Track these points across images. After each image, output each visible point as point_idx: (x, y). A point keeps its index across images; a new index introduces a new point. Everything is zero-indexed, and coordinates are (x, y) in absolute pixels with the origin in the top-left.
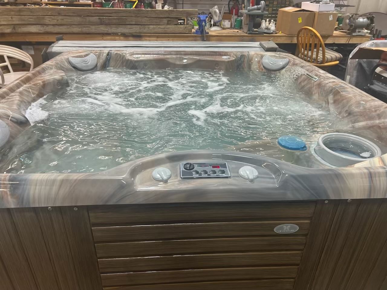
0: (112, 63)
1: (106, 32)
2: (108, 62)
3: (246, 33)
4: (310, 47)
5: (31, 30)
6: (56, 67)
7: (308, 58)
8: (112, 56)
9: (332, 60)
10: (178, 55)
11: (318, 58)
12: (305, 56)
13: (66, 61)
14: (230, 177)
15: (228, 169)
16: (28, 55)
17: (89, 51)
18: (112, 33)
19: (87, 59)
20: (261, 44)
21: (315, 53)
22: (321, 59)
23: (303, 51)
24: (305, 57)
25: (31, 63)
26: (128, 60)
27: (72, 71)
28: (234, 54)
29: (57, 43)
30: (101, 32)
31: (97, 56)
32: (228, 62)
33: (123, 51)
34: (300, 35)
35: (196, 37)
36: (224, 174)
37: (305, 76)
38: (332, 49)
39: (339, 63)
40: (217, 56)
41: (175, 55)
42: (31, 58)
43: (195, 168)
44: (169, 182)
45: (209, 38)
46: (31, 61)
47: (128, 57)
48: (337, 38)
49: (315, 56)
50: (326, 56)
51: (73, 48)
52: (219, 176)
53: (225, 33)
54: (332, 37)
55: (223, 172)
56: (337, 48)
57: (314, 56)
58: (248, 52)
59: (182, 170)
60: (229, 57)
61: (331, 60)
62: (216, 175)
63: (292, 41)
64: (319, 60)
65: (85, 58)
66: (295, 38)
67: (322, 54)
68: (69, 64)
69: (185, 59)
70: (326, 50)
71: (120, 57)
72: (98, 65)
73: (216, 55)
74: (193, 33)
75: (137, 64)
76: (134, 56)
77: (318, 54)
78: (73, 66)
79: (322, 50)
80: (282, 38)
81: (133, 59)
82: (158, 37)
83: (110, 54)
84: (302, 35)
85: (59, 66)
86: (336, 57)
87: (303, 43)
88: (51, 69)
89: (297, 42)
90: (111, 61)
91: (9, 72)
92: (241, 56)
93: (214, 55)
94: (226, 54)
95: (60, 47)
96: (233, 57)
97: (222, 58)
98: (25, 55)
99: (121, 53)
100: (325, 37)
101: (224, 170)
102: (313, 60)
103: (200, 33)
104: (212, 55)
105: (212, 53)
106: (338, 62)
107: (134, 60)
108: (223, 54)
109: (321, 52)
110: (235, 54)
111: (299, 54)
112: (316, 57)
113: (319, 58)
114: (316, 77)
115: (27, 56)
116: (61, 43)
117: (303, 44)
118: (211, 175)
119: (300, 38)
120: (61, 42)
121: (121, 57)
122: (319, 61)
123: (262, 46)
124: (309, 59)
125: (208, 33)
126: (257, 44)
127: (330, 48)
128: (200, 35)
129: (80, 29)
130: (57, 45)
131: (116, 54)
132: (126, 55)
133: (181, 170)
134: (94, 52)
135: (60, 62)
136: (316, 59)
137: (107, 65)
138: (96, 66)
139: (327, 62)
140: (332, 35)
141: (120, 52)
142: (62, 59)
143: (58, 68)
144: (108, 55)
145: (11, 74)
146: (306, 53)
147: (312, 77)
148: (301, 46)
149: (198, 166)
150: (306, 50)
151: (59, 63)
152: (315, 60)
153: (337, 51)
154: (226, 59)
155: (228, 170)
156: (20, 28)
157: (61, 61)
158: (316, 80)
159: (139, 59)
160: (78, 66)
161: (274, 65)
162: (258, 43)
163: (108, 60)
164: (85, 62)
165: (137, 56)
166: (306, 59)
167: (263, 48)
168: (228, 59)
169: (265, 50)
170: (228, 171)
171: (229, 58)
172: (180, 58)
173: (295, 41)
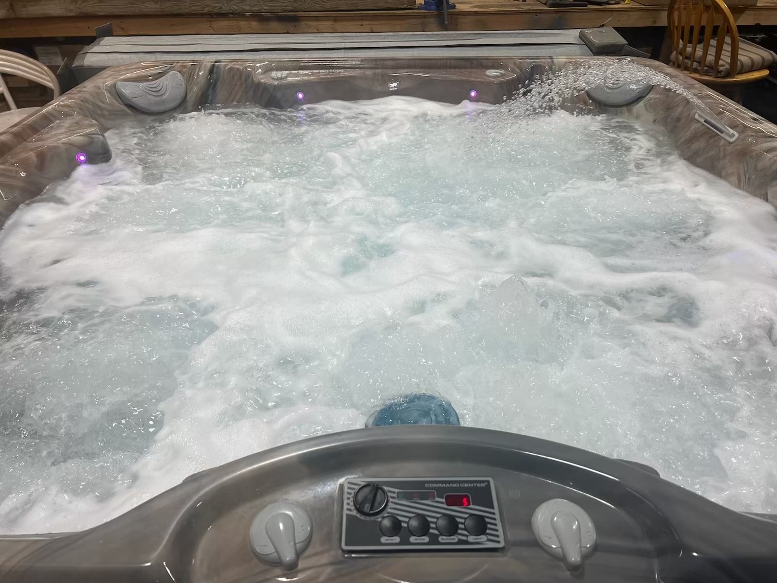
0: (221, 92)
1: (216, 10)
2: (212, 89)
3: (545, 4)
4: (700, 35)
5: (50, 12)
6: (81, 109)
7: (695, 63)
8: (221, 73)
9: (752, 68)
10: (377, 68)
11: (718, 63)
12: (687, 58)
13: (109, 92)
14: (502, 550)
15: (496, 510)
16: (46, 68)
17: (166, 62)
18: (232, 13)
19: (161, 85)
20: (582, 37)
21: (712, 51)
22: (727, 66)
23: (681, 46)
24: (686, 60)
25: (53, 88)
26: (259, 83)
27: (124, 115)
28: (515, 63)
29: (98, 44)
30: (206, 10)
31: (185, 76)
32: (501, 83)
33: (247, 61)
34: (676, 7)
35: (425, 16)
36: (483, 538)
37: (700, 125)
38: (753, 40)
39: (770, 74)
40: (473, 70)
41: (371, 68)
42: (53, 76)
43: (390, 505)
44: (301, 565)
45: (457, 18)
46: (52, 82)
47: (261, 77)
48: (764, 12)
49: (714, 58)
50: (740, 57)
51: (133, 56)
52: (467, 543)
53: (493, 6)
54: (754, 10)
55: (481, 526)
56: (764, 35)
57: (710, 58)
58: (551, 58)
59: (348, 515)
60: (503, 72)
61: (750, 68)
62: (455, 538)
63: (655, 22)
64: (721, 68)
65: (155, 82)
66: (665, 14)
67: (729, 54)
68: (117, 100)
69: (395, 79)
70: (740, 43)
71: (241, 78)
72: (188, 97)
73: (471, 68)
74: (419, 8)
75: (279, 95)
76: (274, 74)
77: (720, 54)
78: (126, 103)
79: (730, 42)
80: (631, 13)
81: (271, 82)
82: (336, 19)
83: (215, 70)
84: (682, 6)
85: (90, 107)
86: (763, 59)
87: (683, 24)
88: (67, 115)
89: (669, 22)
90: (219, 86)
91: (9, 109)
92: (533, 68)
93: (465, 68)
94: (495, 63)
95: (101, 55)
96: (513, 71)
97: (485, 75)
98: (39, 69)
99: (241, 68)
100: (737, 10)
101: (482, 517)
102: (706, 68)
103: (434, 7)
104: (460, 67)
105: (461, 63)
106: (766, 72)
107: (271, 85)
108: (490, 64)
109: (727, 48)
110: (518, 63)
111: (671, 53)
112: (715, 63)
113: (721, 62)
114: (732, 131)
115: (44, 72)
116: (108, 43)
117: (683, 28)
118: (440, 539)
119: (676, 15)
120: (107, 40)
121: (243, 77)
122: (722, 71)
123: (584, 40)
124: (695, 65)
125: (454, 7)
126: (571, 35)
127: (747, 36)
128: (435, 13)
129: (158, 6)
130: (96, 49)
131: (231, 69)
132: (255, 72)
133: (345, 512)
134: (179, 65)
135: (91, 95)
136: (713, 64)
137: (210, 97)
138: (184, 99)
139: (740, 73)
140: (755, 5)
141: (241, 65)
142: (99, 88)
143: (87, 113)
144: (211, 71)
145: (12, 113)
146: (689, 49)
147: (722, 132)
148: (677, 34)
149: (399, 496)
150: (690, 42)
151: (91, 98)
152: (710, 67)
153: (764, 44)
154: (497, 77)
155: (497, 516)
156: (25, 6)
157: (97, 93)
158: (732, 140)
159: (284, 82)
160: (140, 102)
161: (616, 91)
162: (576, 32)
163: (212, 86)
164: (157, 91)
165: (279, 74)
166: (689, 65)
167: (586, 44)
168: (500, 76)
169: (594, 51)
170: (498, 522)
171: (503, 75)
172: (383, 75)
173: (663, 20)
